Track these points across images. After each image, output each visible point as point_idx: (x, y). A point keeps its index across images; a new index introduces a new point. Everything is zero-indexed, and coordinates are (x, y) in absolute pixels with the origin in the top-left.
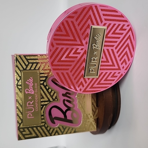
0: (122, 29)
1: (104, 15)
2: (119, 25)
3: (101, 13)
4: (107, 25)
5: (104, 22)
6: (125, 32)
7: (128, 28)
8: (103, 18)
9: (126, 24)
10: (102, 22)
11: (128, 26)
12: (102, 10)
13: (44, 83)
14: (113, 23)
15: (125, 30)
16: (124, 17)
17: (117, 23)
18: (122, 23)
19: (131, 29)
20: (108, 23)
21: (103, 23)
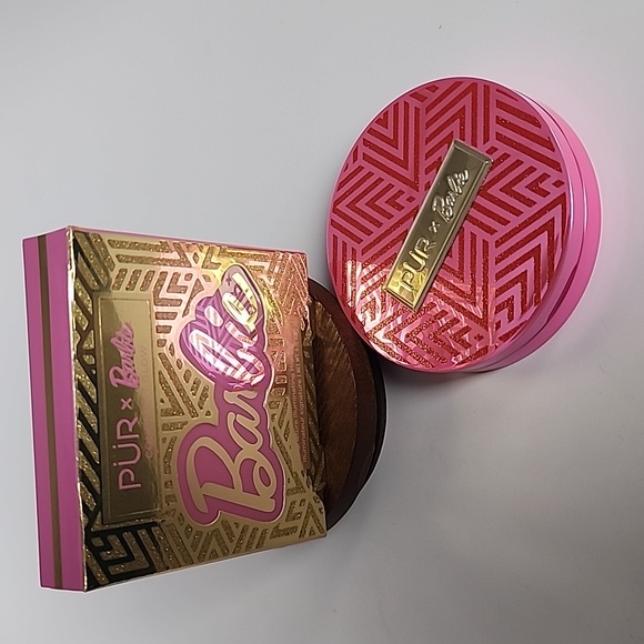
0: (533, 187)
1: (499, 121)
2: (532, 170)
3: (495, 112)
4: (497, 155)
5: (493, 142)
6: (542, 202)
7: (555, 193)
8: (494, 128)
9: (554, 175)
10: (486, 140)
11: (558, 184)
12: (500, 105)
14: (515, 155)
15: (545, 194)
16: (553, 150)
17: (528, 161)
18: (542, 168)
19: (562, 200)
20: (503, 148)
21: (488, 145)
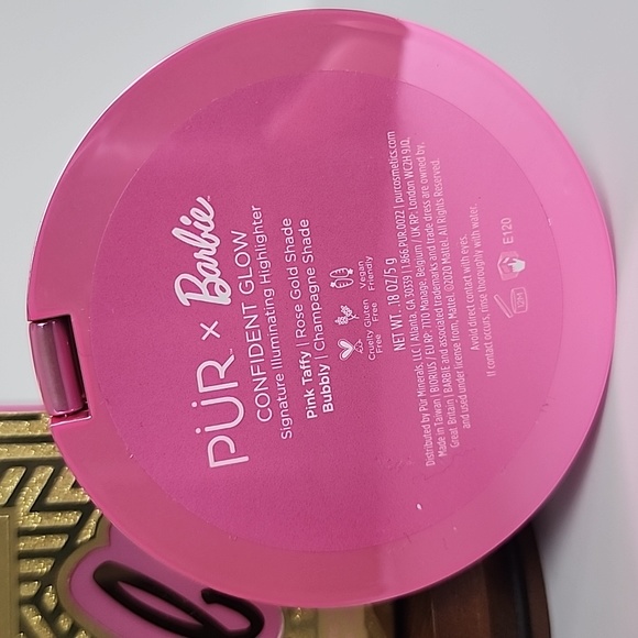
13: (41, 592)
